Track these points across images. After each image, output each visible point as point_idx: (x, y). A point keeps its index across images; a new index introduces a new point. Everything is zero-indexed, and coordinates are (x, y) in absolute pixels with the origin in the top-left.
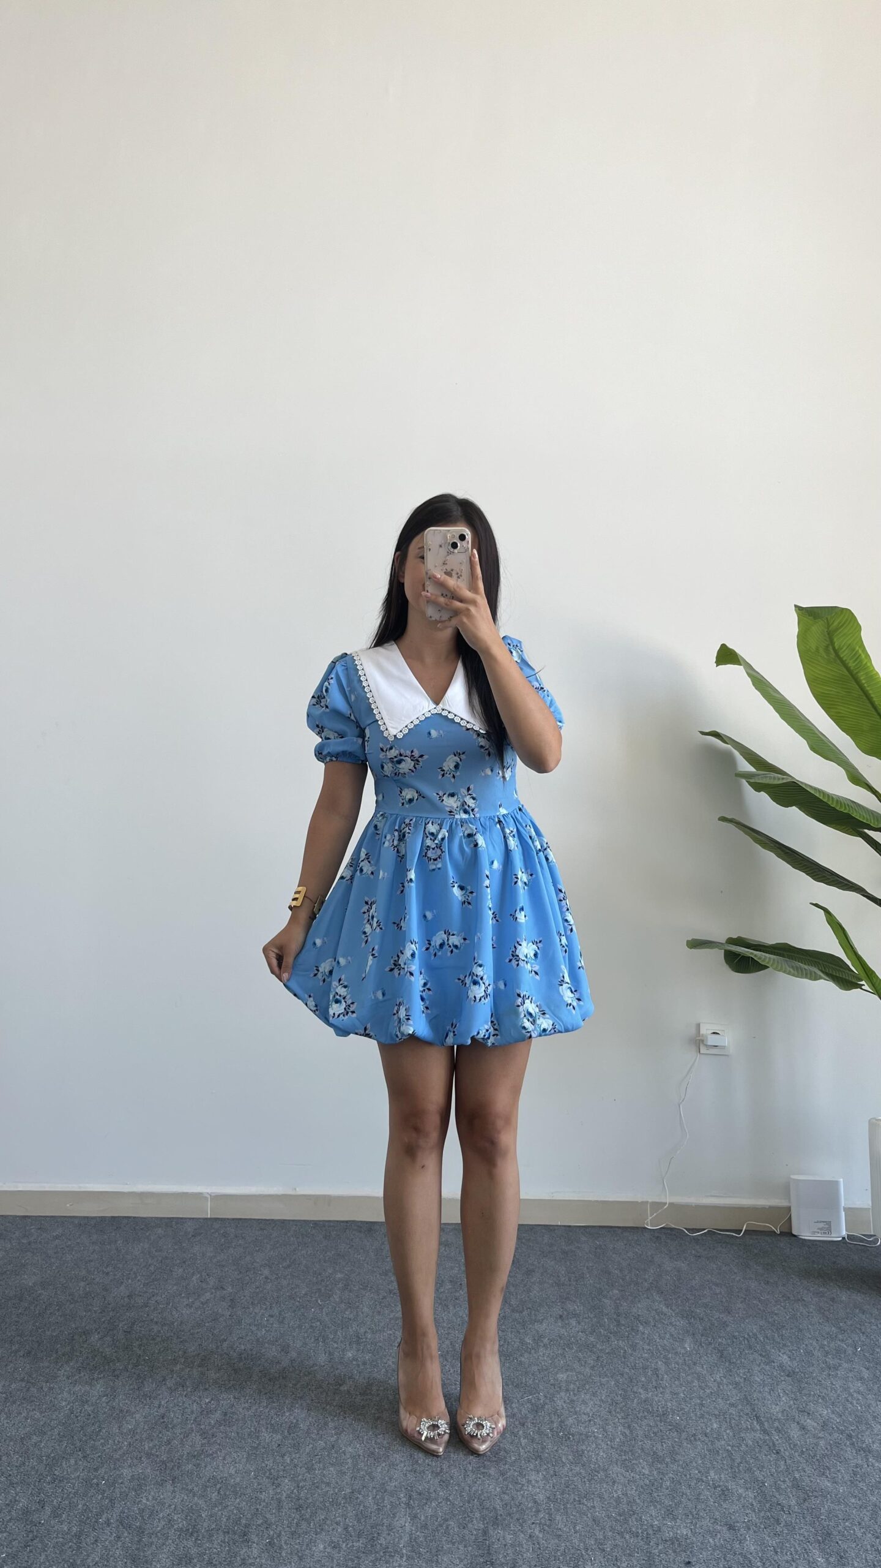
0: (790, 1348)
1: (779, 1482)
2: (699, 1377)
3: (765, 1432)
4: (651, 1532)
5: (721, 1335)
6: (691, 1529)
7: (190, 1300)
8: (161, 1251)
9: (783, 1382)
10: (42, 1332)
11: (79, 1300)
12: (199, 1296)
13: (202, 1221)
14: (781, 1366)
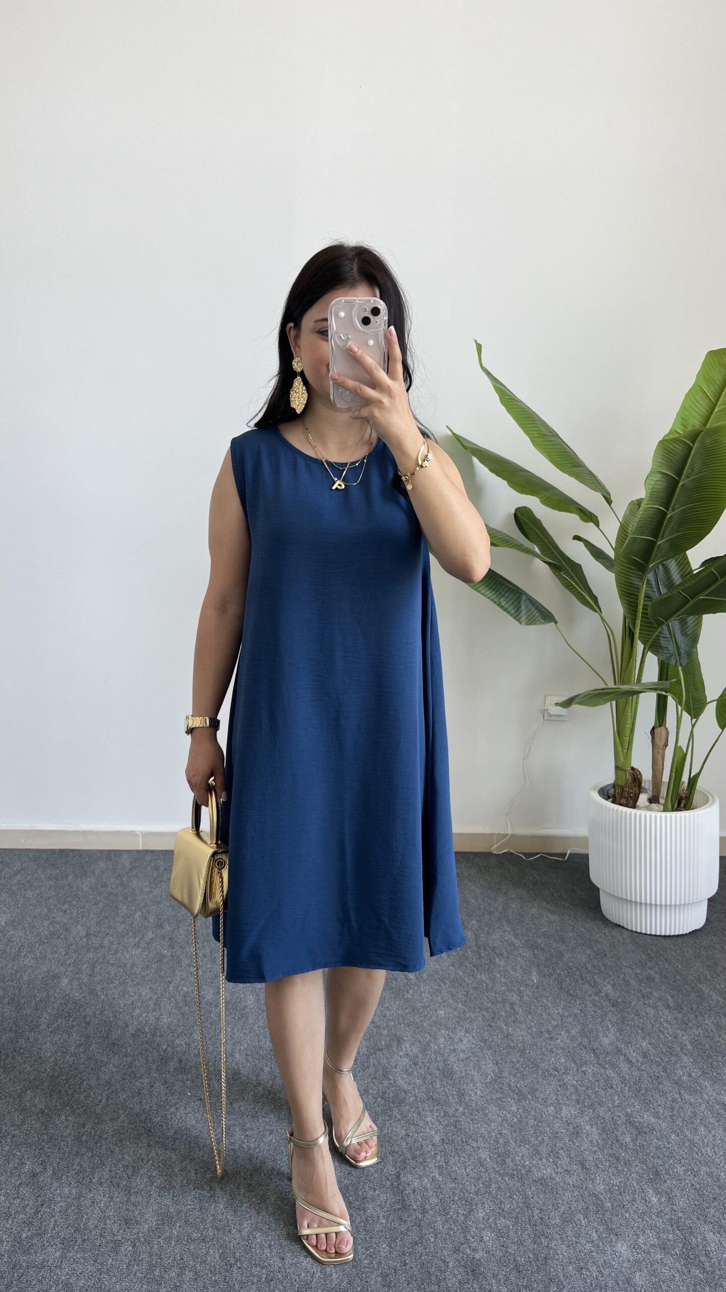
0: (612, 977)
1: (616, 1117)
2: (546, 1009)
3: (600, 1065)
4: (523, 1171)
5: (560, 966)
6: (554, 1169)
7: (137, 940)
8: (105, 886)
9: (610, 1013)
10: (20, 976)
11: (46, 941)
12: (143, 935)
13: (135, 853)
14: (607, 996)
